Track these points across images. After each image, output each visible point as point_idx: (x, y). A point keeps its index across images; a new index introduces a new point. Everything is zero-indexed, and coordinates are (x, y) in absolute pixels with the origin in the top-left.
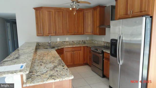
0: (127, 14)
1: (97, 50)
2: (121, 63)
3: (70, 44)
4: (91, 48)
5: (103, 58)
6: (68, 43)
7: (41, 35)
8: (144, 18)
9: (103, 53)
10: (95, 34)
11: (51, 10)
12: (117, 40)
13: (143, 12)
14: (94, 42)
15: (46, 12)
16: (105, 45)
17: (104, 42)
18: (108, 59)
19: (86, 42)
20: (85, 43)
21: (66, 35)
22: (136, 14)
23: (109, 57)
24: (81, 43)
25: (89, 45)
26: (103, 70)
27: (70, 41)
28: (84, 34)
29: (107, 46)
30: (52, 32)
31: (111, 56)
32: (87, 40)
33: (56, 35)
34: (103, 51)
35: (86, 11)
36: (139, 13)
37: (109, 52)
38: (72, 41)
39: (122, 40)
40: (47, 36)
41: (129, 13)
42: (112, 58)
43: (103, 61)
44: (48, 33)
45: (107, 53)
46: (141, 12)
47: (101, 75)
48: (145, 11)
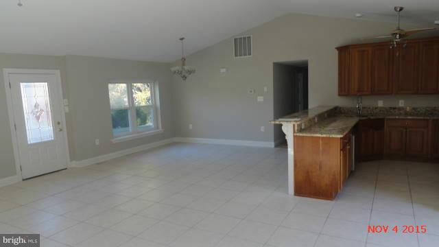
44: (356, 89)
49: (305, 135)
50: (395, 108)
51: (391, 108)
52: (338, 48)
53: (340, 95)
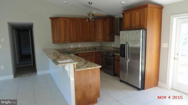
0: (131, 26)
1: (109, 54)
2: (128, 61)
3: (82, 50)
4: (103, 53)
5: (114, 60)
6: (80, 49)
7: (58, 42)
8: (141, 31)
9: (114, 56)
10: (105, 41)
11: (66, 20)
12: (125, 45)
13: (141, 26)
14: (104, 48)
15: (62, 21)
16: (115, 50)
17: (113, 47)
18: (119, 60)
19: (97, 48)
20: (95, 49)
21: (79, 42)
22: (137, 27)
23: (119, 58)
24: (92, 49)
25: (100, 51)
26: (114, 70)
27: (82, 48)
28: (95, 41)
29: (116, 51)
30: (67, 40)
31: (121, 57)
32: (97, 47)
33: (70, 42)
34: (113, 54)
35: (97, 21)
36: (139, 27)
37: (119, 55)
38: (84, 48)
39: (128, 44)
40: (63, 43)
41: (133, 26)
42: (121, 58)
43: (114, 62)
44: (63, 40)
45: (117, 55)
46: (140, 26)
47: (113, 74)
48: (142, 26)
49: (80, 70)
50: (78, 48)
51: (76, 48)
52: (51, 18)
53: (53, 43)
